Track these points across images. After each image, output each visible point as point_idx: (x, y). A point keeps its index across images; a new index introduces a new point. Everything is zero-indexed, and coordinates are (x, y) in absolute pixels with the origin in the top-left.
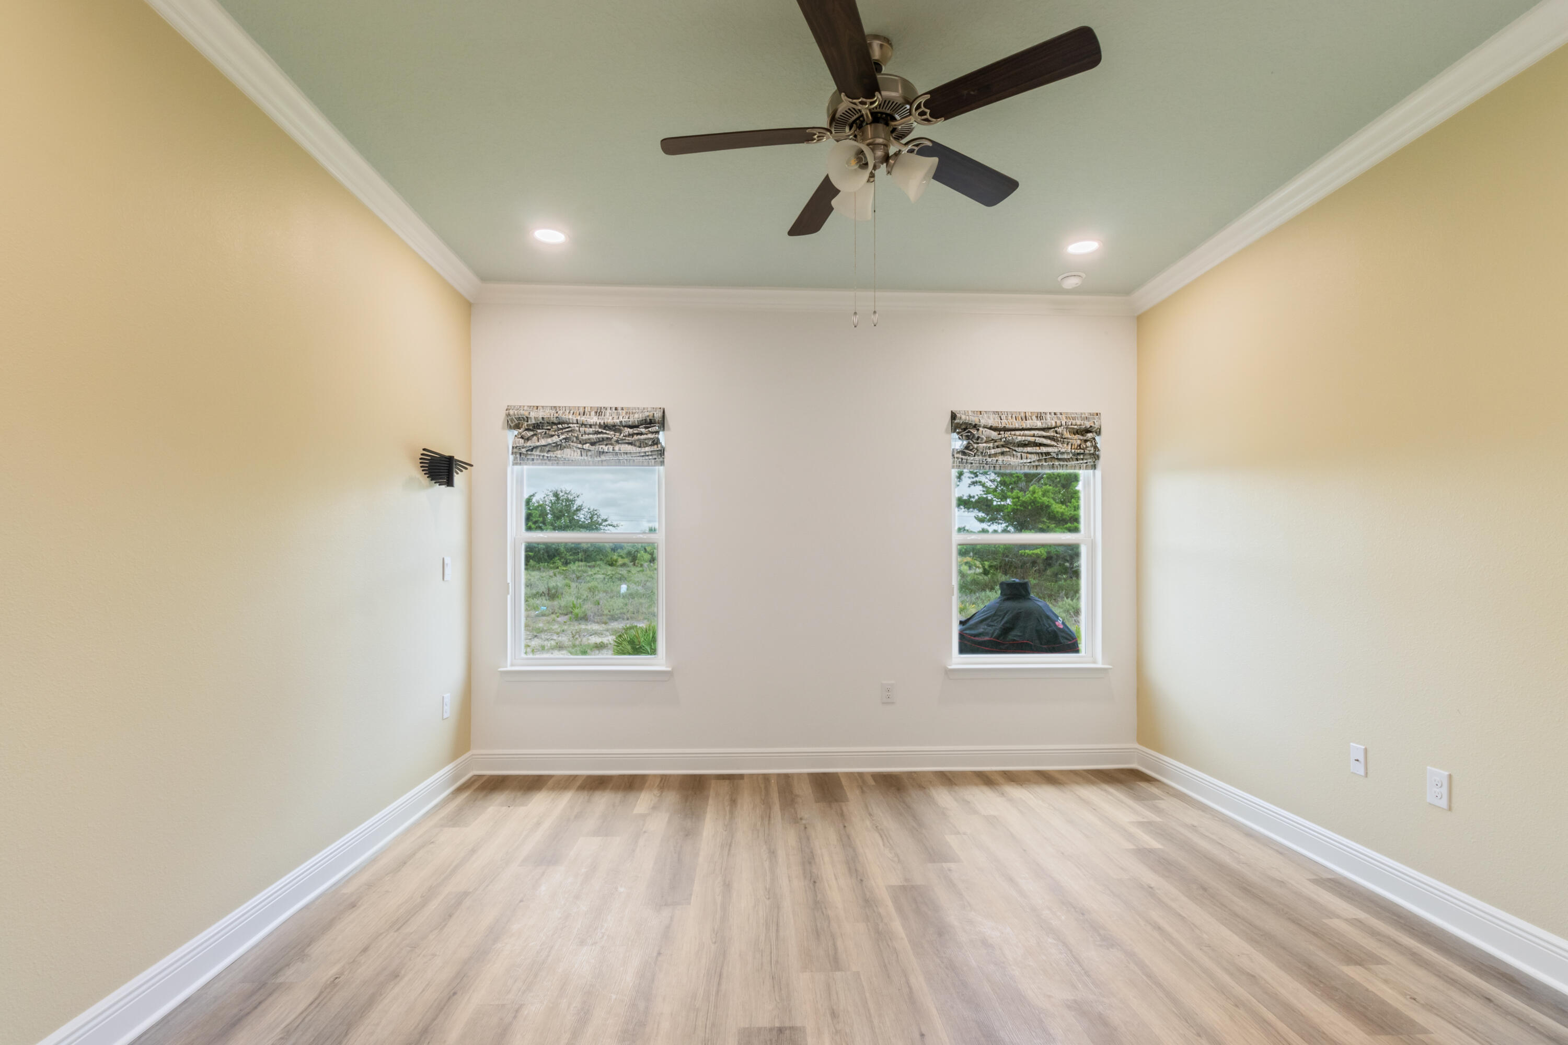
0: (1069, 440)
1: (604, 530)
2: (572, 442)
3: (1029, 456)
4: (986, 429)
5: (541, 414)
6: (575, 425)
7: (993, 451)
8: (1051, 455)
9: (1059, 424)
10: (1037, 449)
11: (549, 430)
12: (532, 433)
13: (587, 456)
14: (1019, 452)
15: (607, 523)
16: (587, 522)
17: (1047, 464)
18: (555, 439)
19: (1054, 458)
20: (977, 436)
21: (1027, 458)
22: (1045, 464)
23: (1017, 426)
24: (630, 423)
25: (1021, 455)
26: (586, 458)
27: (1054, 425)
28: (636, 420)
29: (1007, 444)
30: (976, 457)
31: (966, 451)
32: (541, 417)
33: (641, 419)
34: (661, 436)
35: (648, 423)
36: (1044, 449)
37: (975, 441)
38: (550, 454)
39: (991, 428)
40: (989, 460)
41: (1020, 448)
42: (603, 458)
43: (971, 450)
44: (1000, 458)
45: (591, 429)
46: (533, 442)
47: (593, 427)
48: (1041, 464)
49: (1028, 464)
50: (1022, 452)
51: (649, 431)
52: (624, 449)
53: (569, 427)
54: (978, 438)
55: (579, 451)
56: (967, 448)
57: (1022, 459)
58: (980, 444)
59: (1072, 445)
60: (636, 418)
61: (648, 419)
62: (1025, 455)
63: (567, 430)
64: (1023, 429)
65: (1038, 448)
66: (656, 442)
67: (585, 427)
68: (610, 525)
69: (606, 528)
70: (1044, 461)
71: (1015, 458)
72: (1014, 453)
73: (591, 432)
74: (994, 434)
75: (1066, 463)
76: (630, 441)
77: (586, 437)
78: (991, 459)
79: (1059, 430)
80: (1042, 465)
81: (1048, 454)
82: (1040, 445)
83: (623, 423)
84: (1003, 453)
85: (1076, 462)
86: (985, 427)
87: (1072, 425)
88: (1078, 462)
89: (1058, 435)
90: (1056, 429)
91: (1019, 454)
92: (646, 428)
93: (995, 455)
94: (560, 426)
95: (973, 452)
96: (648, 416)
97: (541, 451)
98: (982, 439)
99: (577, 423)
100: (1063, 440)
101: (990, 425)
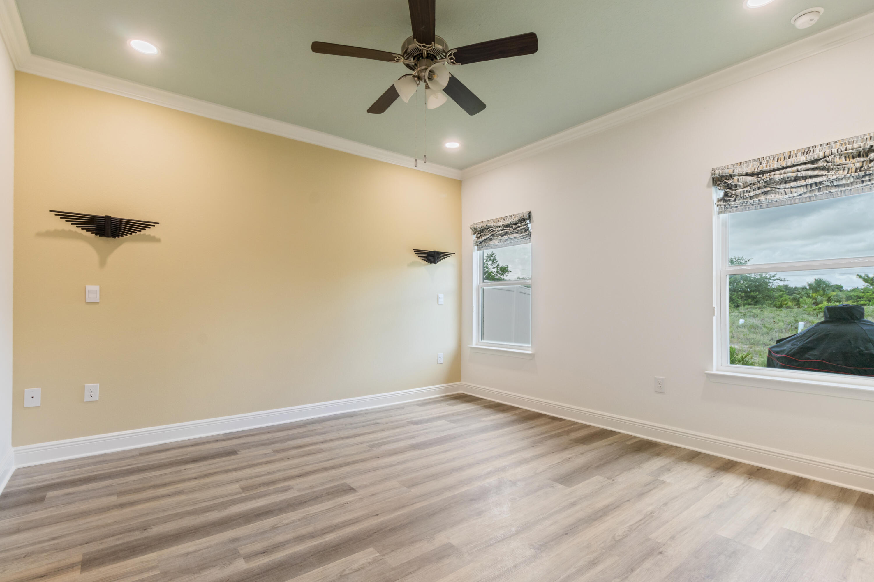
0: (843, 166)
1: (772, 282)
2: (495, 236)
3: (794, 190)
4: (742, 177)
5: (481, 225)
6: (494, 228)
7: (752, 194)
8: (823, 184)
9: (828, 152)
10: (803, 183)
11: (485, 232)
12: (480, 235)
13: (501, 242)
14: (782, 189)
15: (775, 278)
16: (757, 278)
17: (821, 193)
18: (488, 236)
19: (828, 186)
20: (733, 184)
21: (791, 193)
22: (818, 193)
23: (775, 167)
24: (515, 222)
25: (785, 191)
26: (500, 243)
27: (821, 155)
28: (516, 220)
29: (767, 184)
30: (737, 201)
31: (726, 198)
32: (480, 226)
33: (518, 219)
34: (530, 226)
35: (522, 220)
36: (810, 181)
37: (734, 188)
38: (487, 244)
39: (747, 175)
40: (752, 201)
41: (782, 186)
42: (507, 242)
43: (730, 196)
44: (763, 198)
45: (499, 229)
46: (481, 239)
47: (500, 227)
48: (813, 194)
49: (798, 197)
50: (785, 188)
51: (522, 225)
52: (513, 236)
53: (492, 229)
54: (736, 186)
55: (497, 240)
56: (726, 195)
57: (786, 194)
58: (737, 190)
59: (849, 169)
60: (516, 219)
61: (522, 218)
62: (789, 190)
63: (492, 231)
64: (783, 168)
65: (803, 181)
66: (527, 229)
67: (498, 228)
68: (777, 279)
69: (775, 282)
70: (817, 190)
71: (780, 195)
72: (777, 190)
73: (500, 230)
74: (749, 179)
75: (846, 188)
76: (516, 232)
77: (498, 233)
78: (753, 200)
79: (829, 159)
80: (815, 195)
81: (821, 183)
82: (805, 178)
83: (511, 222)
84: (766, 193)
85: (861, 185)
86: (740, 175)
87: (846, 150)
88: (864, 184)
89: (830, 164)
90: (825, 159)
91: (782, 191)
92: (521, 223)
93: (757, 196)
94: (489, 229)
95: (733, 197)
96: (521, 217)
97: (484, 243)
98: (740, 186)
99: (494, 227)
100: (838, 167)
101: (745, 172)
